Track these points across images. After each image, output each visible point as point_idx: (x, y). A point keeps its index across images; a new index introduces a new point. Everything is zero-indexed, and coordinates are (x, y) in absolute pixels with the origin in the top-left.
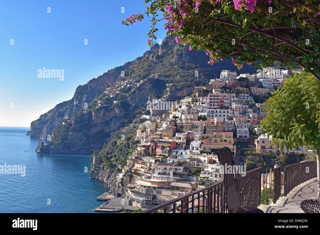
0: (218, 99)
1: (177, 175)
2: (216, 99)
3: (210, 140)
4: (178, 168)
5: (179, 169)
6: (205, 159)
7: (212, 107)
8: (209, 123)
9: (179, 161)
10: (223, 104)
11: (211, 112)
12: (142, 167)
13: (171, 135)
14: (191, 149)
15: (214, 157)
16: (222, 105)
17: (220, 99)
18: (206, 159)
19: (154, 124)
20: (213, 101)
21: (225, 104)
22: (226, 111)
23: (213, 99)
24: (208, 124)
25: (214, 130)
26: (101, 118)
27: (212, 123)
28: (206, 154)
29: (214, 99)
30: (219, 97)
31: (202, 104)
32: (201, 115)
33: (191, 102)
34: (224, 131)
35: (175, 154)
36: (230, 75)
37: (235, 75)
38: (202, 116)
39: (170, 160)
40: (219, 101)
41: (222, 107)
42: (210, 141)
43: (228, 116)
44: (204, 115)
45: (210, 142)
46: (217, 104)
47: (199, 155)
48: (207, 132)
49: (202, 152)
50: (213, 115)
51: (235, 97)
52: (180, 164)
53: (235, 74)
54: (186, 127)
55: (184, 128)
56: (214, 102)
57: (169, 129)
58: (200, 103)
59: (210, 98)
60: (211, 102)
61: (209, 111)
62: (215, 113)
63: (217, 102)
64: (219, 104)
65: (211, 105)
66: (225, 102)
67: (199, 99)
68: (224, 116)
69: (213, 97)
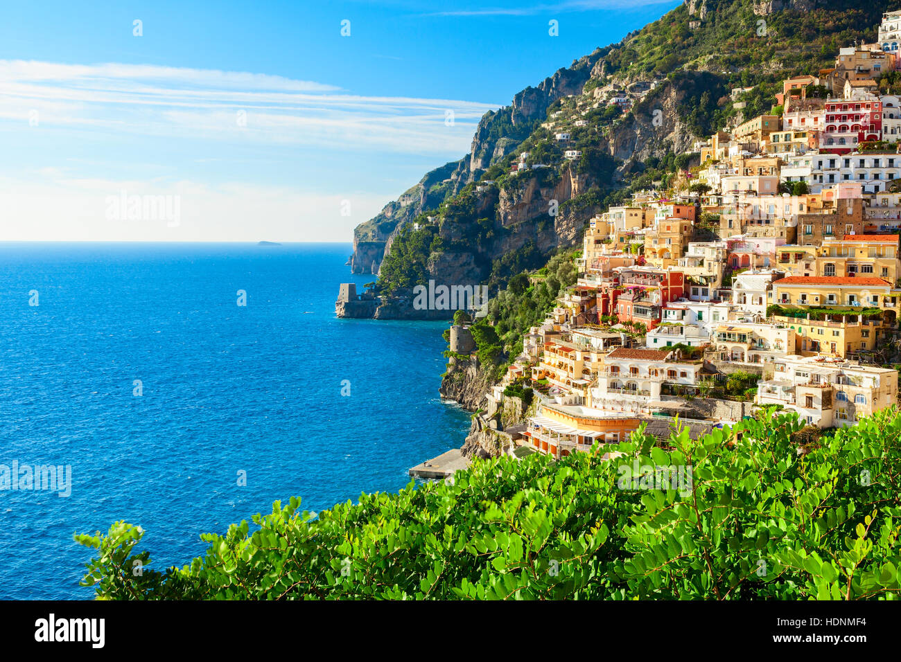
0: (857, 118)
1: (673, 393)
2: (851, 116)
3: (807, 266)
4: (680, 368)
5: (684, 374)
6: (779, 337)
7: (835, 146)
8: (812, 205)
9: (689, 343)
10: (878, 135)
11: (825, 163)
12: (560, 365)
13: (675, 250)
14: (735, 298)
15: (812, 330)
16: (871, 138)
18: (784, 334)
19: (636, 215)
20: (837, 123)
21: (883, 135)
22: (884, 159)
23: (838, 117)
24: (809, 208)
25: (829, 228)
26: (527, 206)
27: (824, 203)
28: (786, 319)
29: (844, 118)
30: (863, 111)
31: (796, 137)
32: (788, 178)
33: (760, 132)
34: (867, 233)
35: (675, 317)
38: (793, 180)
39: (655, 341)
40: (861, 123)
42: (807, 271)
43: (891, 176)
44: (802, 178)
45: (807, 275)
46: (856, 135)
47: (762, 320)
48: (801, 237)
49: (774, 311)
50: (832, 177)
52: (688, 354)
54: (730, 221)
55: (721, 224)
56: (843, 129)
57: (668, 228)
58: (790, 135)
59: (827, 116)
60: (831, 129)
61: (820, 163)
62: (842, 170)
63: (855, 128)
64: (861, 135)
65: (830, 141)
66: (886, 128)
67: (790, 121)
68: (875, 177)
69: (838, 112)
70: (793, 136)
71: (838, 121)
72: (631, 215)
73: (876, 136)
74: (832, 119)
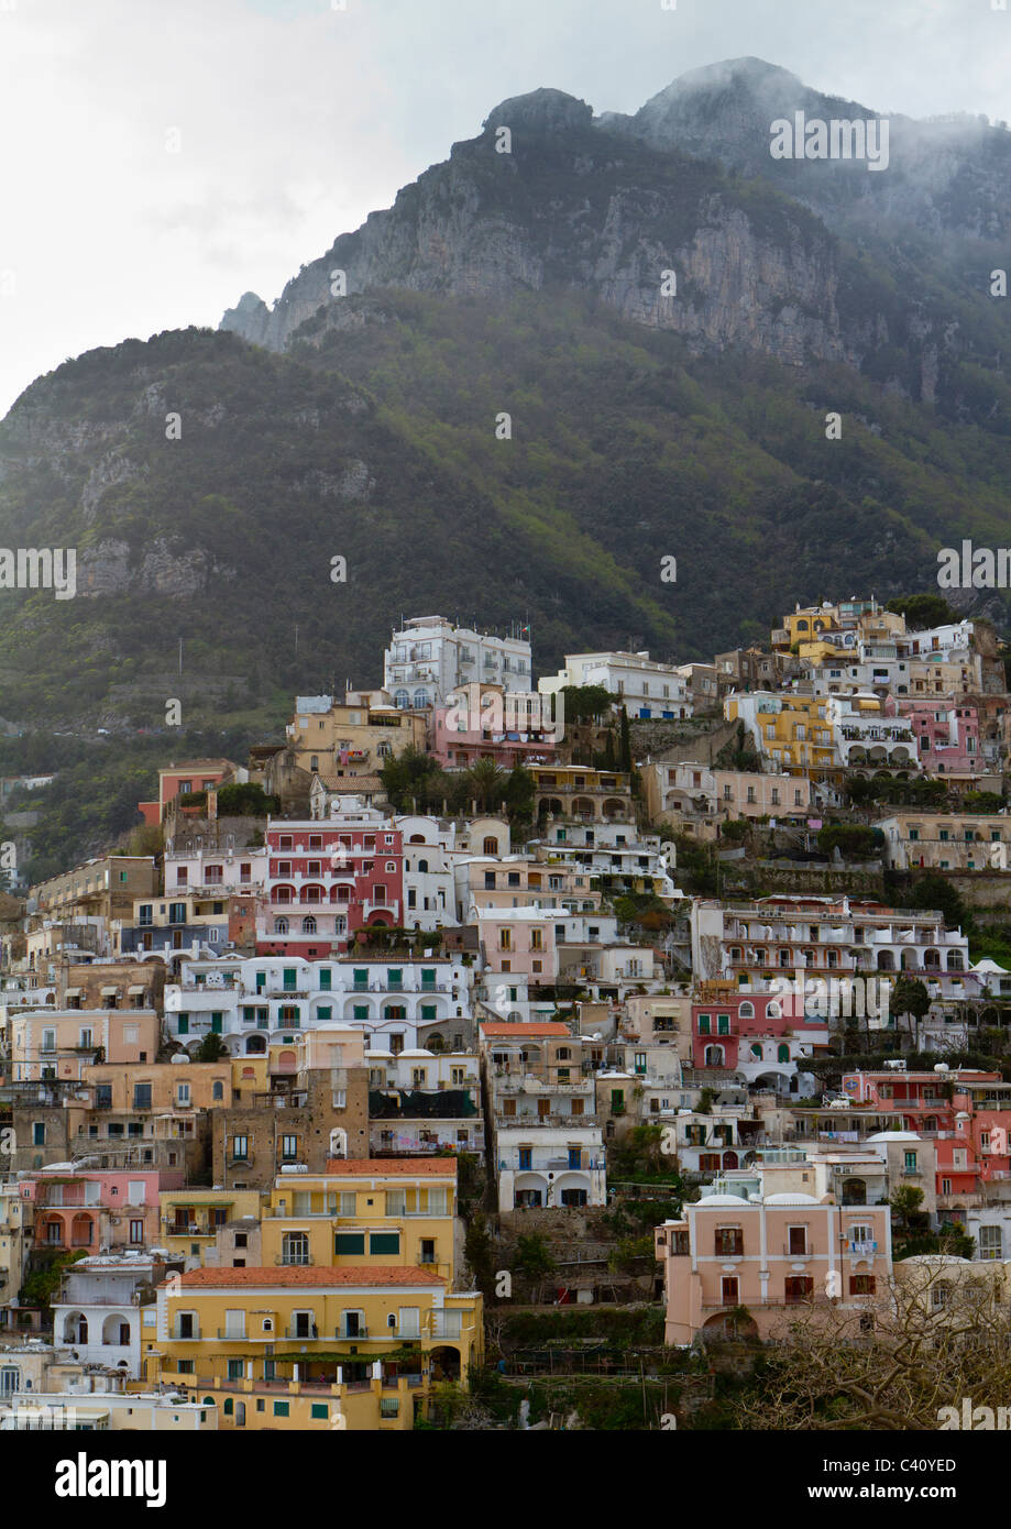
2: (329, 864)
3: (241, 1241)
7: (294, 935)
8: (244, 1085)
10: (395, 911)
11: (272, 982)
14: (58, 1330)
15: (260, 1405)
16: (379, 918)
17: (368, 866)
20: (298, 881)
21: (407, 912)
22: (413, 971)
23: (299, 863)
24: (237, 1093)
25: (289, 1146)
27: (274, 1078)
29: (315, 868)
30: (358, 851)
31: (198, 912)
32: (183, 1016)
33: (107, 899)
34: (383, 1154)
36: (465, 658)
37: (515, 664)
40: (351, 881)
41: (380, 940)
42: (241, 1254)
43: (429, 1012)
44: (218, 1017)
45: (239, 1263)
46: (342, 909)
48: (218, 1169)
50: (288, 1013)
51: (504, 842)
53: (521, 651)
54: (40, 1127)
56: (312, 893)
58: (184, 905)
59: (272, 861)
60: (283, 893)
61: (261, 978)
62: (313, 996)
63: (341, 893)
64: (356, 909)
65: (282, 924)
66: (412, 894)
67: (182, 872)
68: (395, 1013)
69: (299, 852)
70: (190, 910)
71: (298, 874)
73: (390, 914)
74: (284, 868)
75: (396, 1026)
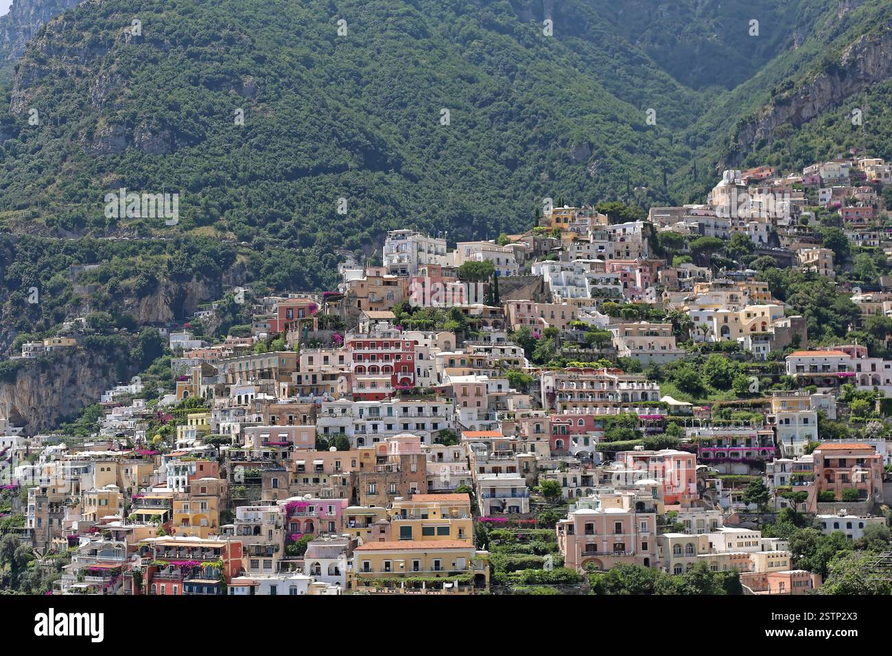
0: (387, 358)
2: (380, 356)
3: (382, 530)
7: (368, 390)
8: (365, 461)
10: (411, 378)
11: (366, 412)
13: (212, 514)
14: (308, 569)
16: (405, 381)
17: (398, 357)
19: (109, 469)
20: (367, 364)
21: (417, 379)
22: (427, 406)
23: (366, 356)
24: (362, 464)
25: (393, 488)
27: (378, 458)
29: (373, 358)
30: (393, 350)
31: (324, 379)
32: (326, 429)
33: (276, 371)
34: (431, 492)
36: (420, 250)
37: (439, 251)
38: (332, 432)
40: (392, 364)
41: (407, 391)
42: (383, 535)
43: (435, 426)
44: (341, 429)
45: (382, 540)
46: (388, 378)
48: (363, 498)
50: (375, 427)
51: (453, 344)
53: (441, 244)
54: (275, 481)
55: (263, 484)
56: (374, 370)
57: (203, 490)
58: (317, 376)
59: (354, 354)
60: (360, 370)
61: (361, 411)
62: (385, 419)
63: (387, 369)
64: (394, 378)
65: (361, 385)
66: (419, 370)
67: (311, 359)
68: (421, 427)
69: (366, 350)
70: (320, 378)
71: (366, 361)
72: (102, 470)
73: (409, 380)
74: (358, 358)
75: (422, 433)
